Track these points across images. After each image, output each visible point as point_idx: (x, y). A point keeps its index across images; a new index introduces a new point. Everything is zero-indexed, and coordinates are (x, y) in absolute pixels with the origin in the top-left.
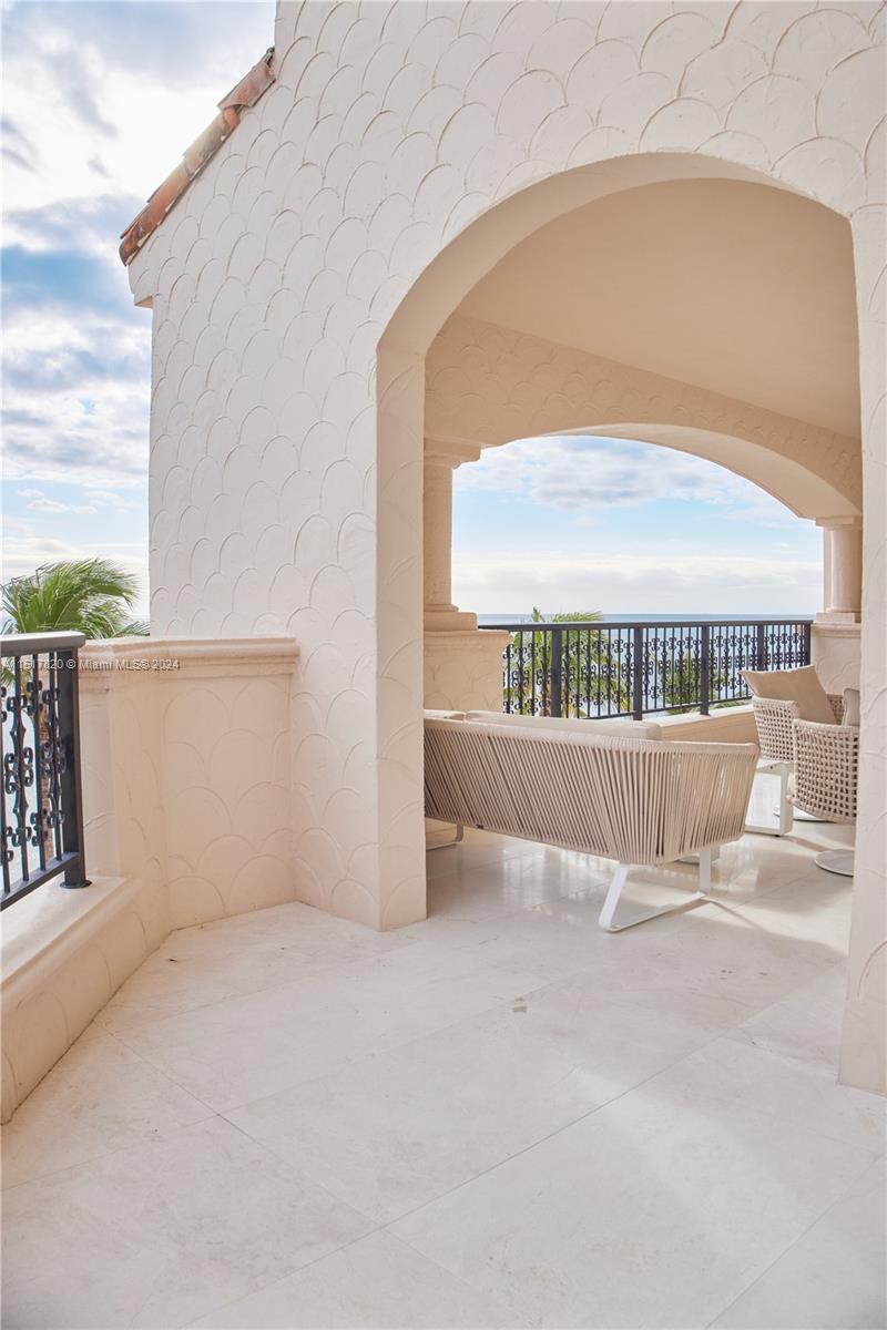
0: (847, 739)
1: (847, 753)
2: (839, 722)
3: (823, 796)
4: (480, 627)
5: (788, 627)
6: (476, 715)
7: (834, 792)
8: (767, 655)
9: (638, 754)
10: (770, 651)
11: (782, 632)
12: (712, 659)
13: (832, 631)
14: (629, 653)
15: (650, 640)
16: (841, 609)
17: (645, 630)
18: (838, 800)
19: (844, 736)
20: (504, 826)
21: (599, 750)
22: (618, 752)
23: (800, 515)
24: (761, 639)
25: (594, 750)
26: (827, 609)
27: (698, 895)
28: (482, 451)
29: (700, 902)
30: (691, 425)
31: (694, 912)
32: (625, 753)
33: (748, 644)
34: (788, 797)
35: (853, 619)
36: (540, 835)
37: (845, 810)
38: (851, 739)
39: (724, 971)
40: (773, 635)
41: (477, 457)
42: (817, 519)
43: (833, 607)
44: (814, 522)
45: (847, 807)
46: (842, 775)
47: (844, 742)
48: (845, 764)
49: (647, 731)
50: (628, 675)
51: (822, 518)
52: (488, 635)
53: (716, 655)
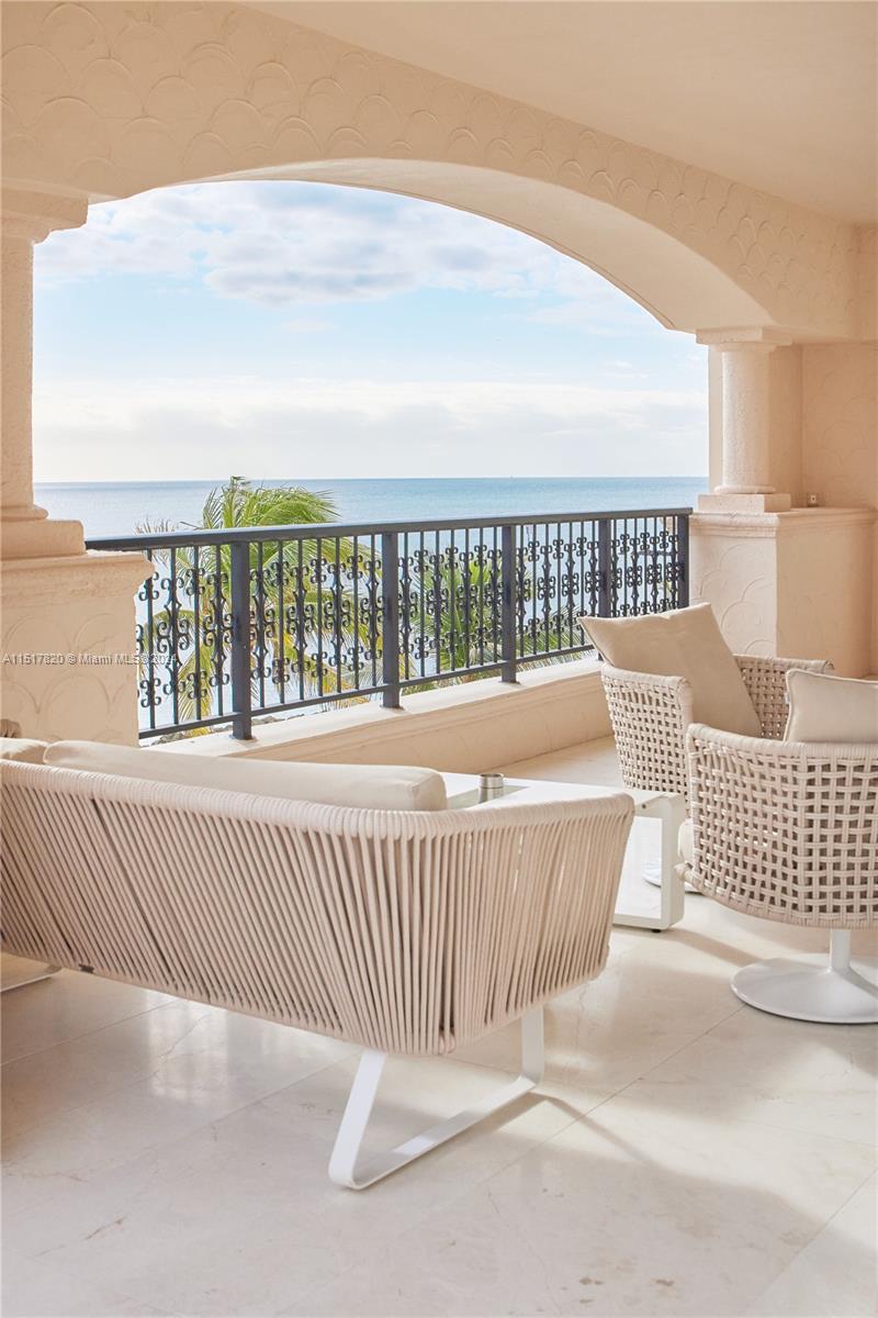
0: (795, 768)
1: (795, 795)
2: (778, 734)
3: (748, 873)
4: (91, 545)
5: (651, 521)
6: (69, 752)
7: (769, 865)
8: (615, 571)
9: (397, 843)
10: (620, 565)
11: (641, 530)
12: (522, 583)
13: (724, 526)
14: (373, 579)
15: (411, 554)
16: (739, 487)
17: (401, 536)
18: (779, 882)
19: (788, 762)
20: (131, 968)
21: (317, 834)
22: (356, 840)
23: (670, 324)
24: (605, 543)
25: (306, 835)
26: (717, 488)
27: (521, 1086)
28: (89, 207)
29: (527, 1101)
30: (484, 163)
31: (515, 1127)
32: (371, 842)
33: (582, 554)
34: (680, 867)
35: (762, 504)
36: (206, 989)
37: (790, 899)
38: (803, 767)
39: (585, 1281)
40: (625, 537)
41: (79, 220)
42: (699, 332)
43: (725, 484)
44: (695, 336)
45: (795, 894)
46: (785, 833)
47: (788, 773)
48: (790, 814)
49: (416, 790)
50: (373, 620)
51: (707, 331)
52: (104, 564)
53: (528, 575)
